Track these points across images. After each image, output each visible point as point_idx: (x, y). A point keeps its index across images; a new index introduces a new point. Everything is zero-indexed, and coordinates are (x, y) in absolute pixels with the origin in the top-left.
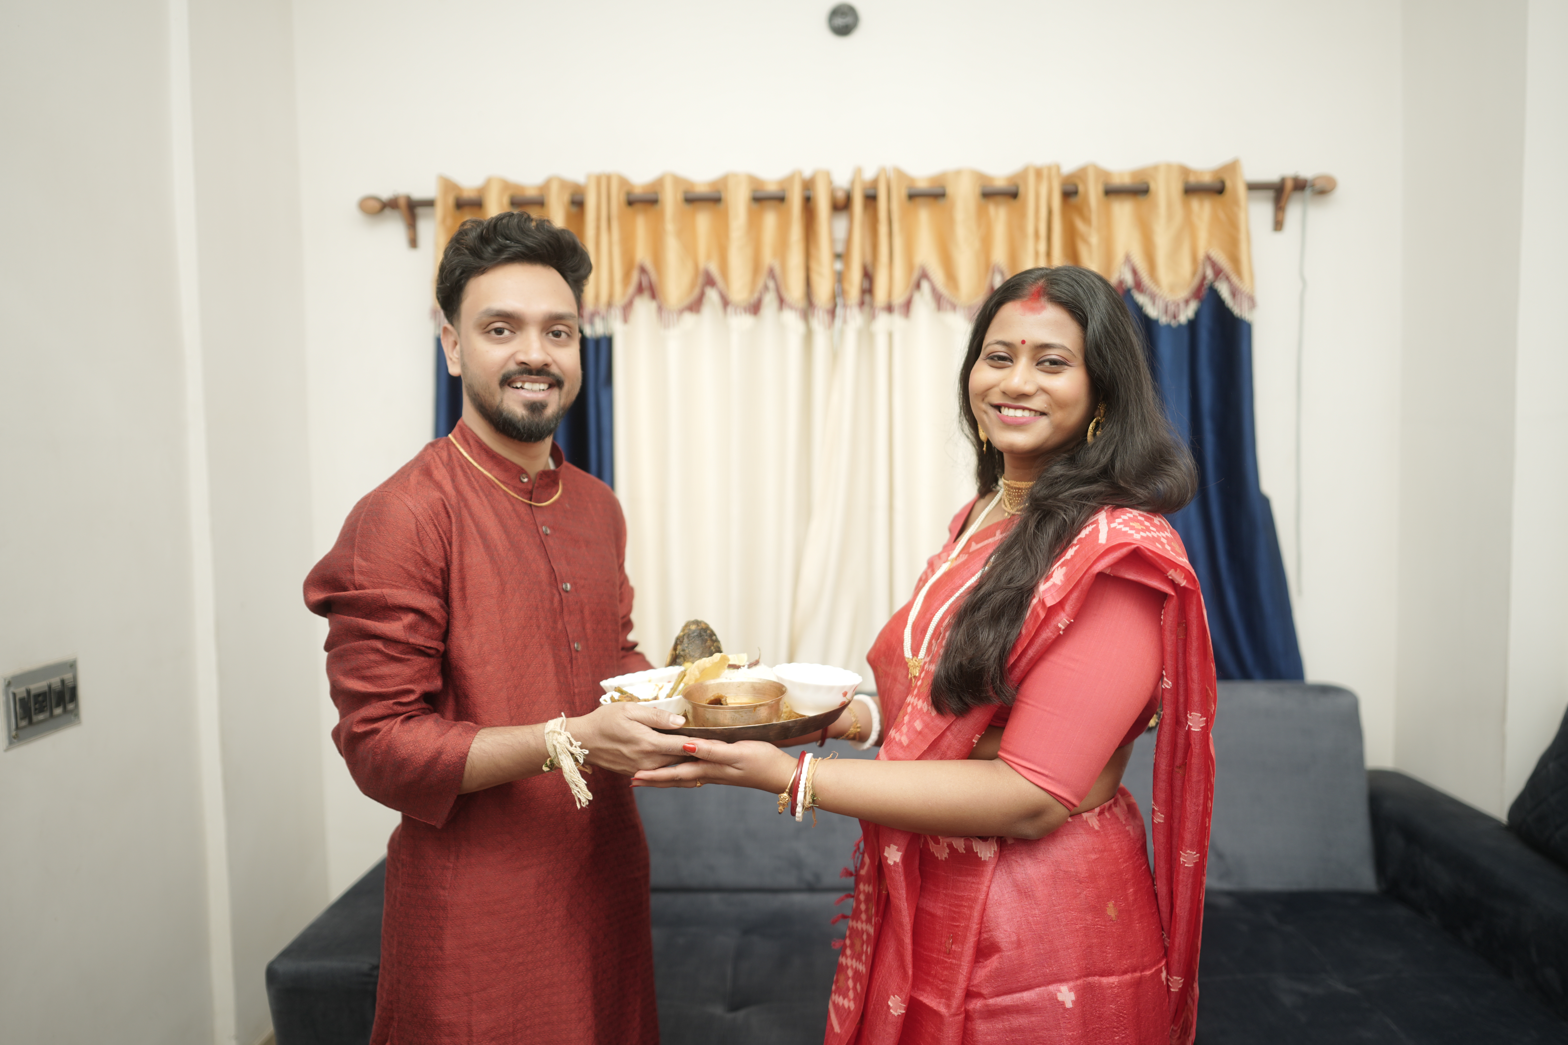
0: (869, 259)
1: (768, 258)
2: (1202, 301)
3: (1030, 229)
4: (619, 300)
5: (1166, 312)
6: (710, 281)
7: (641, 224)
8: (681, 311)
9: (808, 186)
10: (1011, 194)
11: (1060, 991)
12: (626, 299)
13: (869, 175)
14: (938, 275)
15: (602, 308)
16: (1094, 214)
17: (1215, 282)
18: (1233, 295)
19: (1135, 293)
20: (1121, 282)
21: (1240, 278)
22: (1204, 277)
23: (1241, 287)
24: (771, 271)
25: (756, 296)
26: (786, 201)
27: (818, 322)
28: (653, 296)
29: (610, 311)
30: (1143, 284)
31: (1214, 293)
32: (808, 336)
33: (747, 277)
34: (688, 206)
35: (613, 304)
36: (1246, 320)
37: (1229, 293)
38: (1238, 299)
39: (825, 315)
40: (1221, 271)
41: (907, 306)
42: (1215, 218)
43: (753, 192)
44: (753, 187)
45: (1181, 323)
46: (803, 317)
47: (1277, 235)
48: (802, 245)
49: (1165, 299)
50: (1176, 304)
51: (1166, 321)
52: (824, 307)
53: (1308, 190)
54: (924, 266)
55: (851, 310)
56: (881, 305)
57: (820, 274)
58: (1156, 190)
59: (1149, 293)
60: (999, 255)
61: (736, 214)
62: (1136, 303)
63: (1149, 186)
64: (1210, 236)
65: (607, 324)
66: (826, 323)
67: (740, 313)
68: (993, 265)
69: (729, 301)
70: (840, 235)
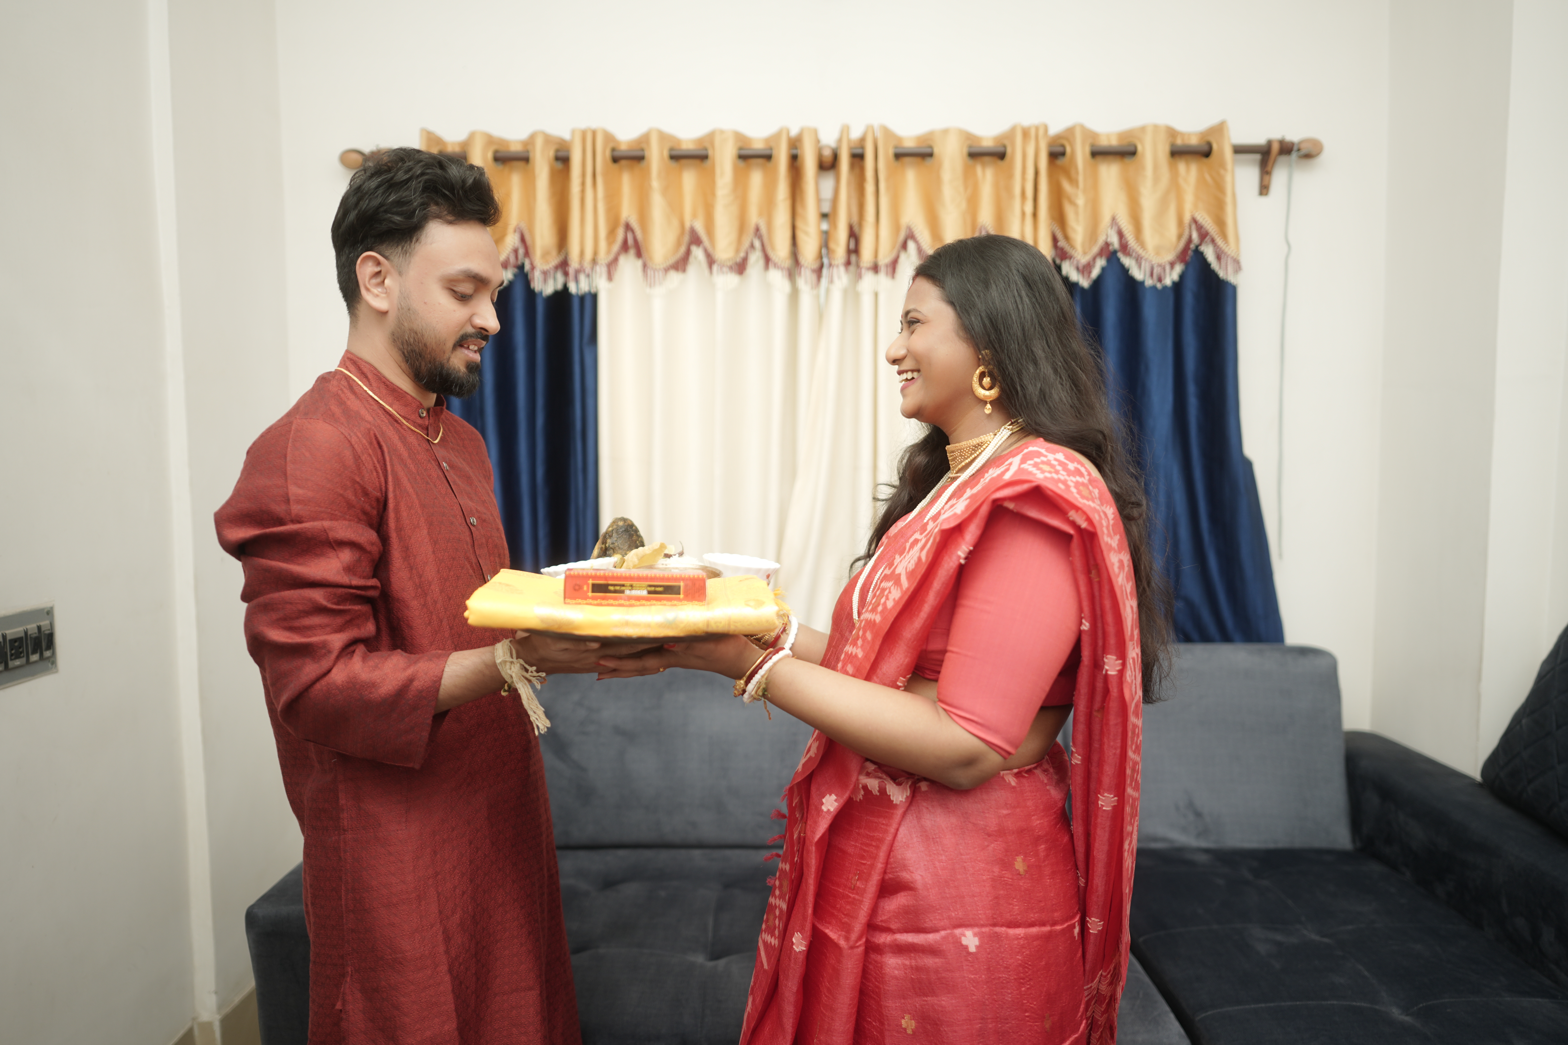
0: (855, 219)
1: (754, 217)
2: (1187, 264)
3: (1017, 189)
4: (604, 257)
5: (1152, 275)
6: (695, 240)
7: (626, 181)
8: (666, 270)
9: (795, 144)
10: (999, 155)
11: (965, 936)
12: (611, 256)
13: (856, 134)
14: (924, 236)
15: (587, 265)
16: (1081, 179)
17: (1200, 245)
18: (1219, 258)
19: (1120, 255)
20: (1107, 244)
21: (1226, 243)
22: (1190, 240)
23: (1226, 250)
24: (757, 229)
25: (742, 254)
26: (772, 159)
27: (805, 281)
28: (639, 254)
29: (594, 269)
30: (1129, 246)
31: (1199, 255)
32: (794, 296)
33: (733, 236)
34: (673, 163)
35: (598, 261)
36: (1231, 283)
37: (1214, 256)
38: (1223, 262)
39: (811, 275)
40: (1206, 234)
41: (893, 267)
42: (1201, 181)
43: (740, 149)
44: (739, 144)
45: (1166, 285)
46: (789, 276)
47: (1262, 198)
48: (788, 203)
49: (1151, 262)
50: (1162, 266)
51: (1151, 283)
52: (810, 266)
53: (1294, 154)
54: (909, 226)
55: (836, 269)
56: (867, 264)
57: (806, 233)
58: (1143, 152)
59: (1135, 256)
60: (986, 217)
61: (722, 172)
62: (1123, 266)
63: (1137, 147)
64: (1196, 197)
65: (592, 281)
66: (812, 282)
67: (725, 272)
68: (980, 226)
69: (714, 259)
70: (826, 194)
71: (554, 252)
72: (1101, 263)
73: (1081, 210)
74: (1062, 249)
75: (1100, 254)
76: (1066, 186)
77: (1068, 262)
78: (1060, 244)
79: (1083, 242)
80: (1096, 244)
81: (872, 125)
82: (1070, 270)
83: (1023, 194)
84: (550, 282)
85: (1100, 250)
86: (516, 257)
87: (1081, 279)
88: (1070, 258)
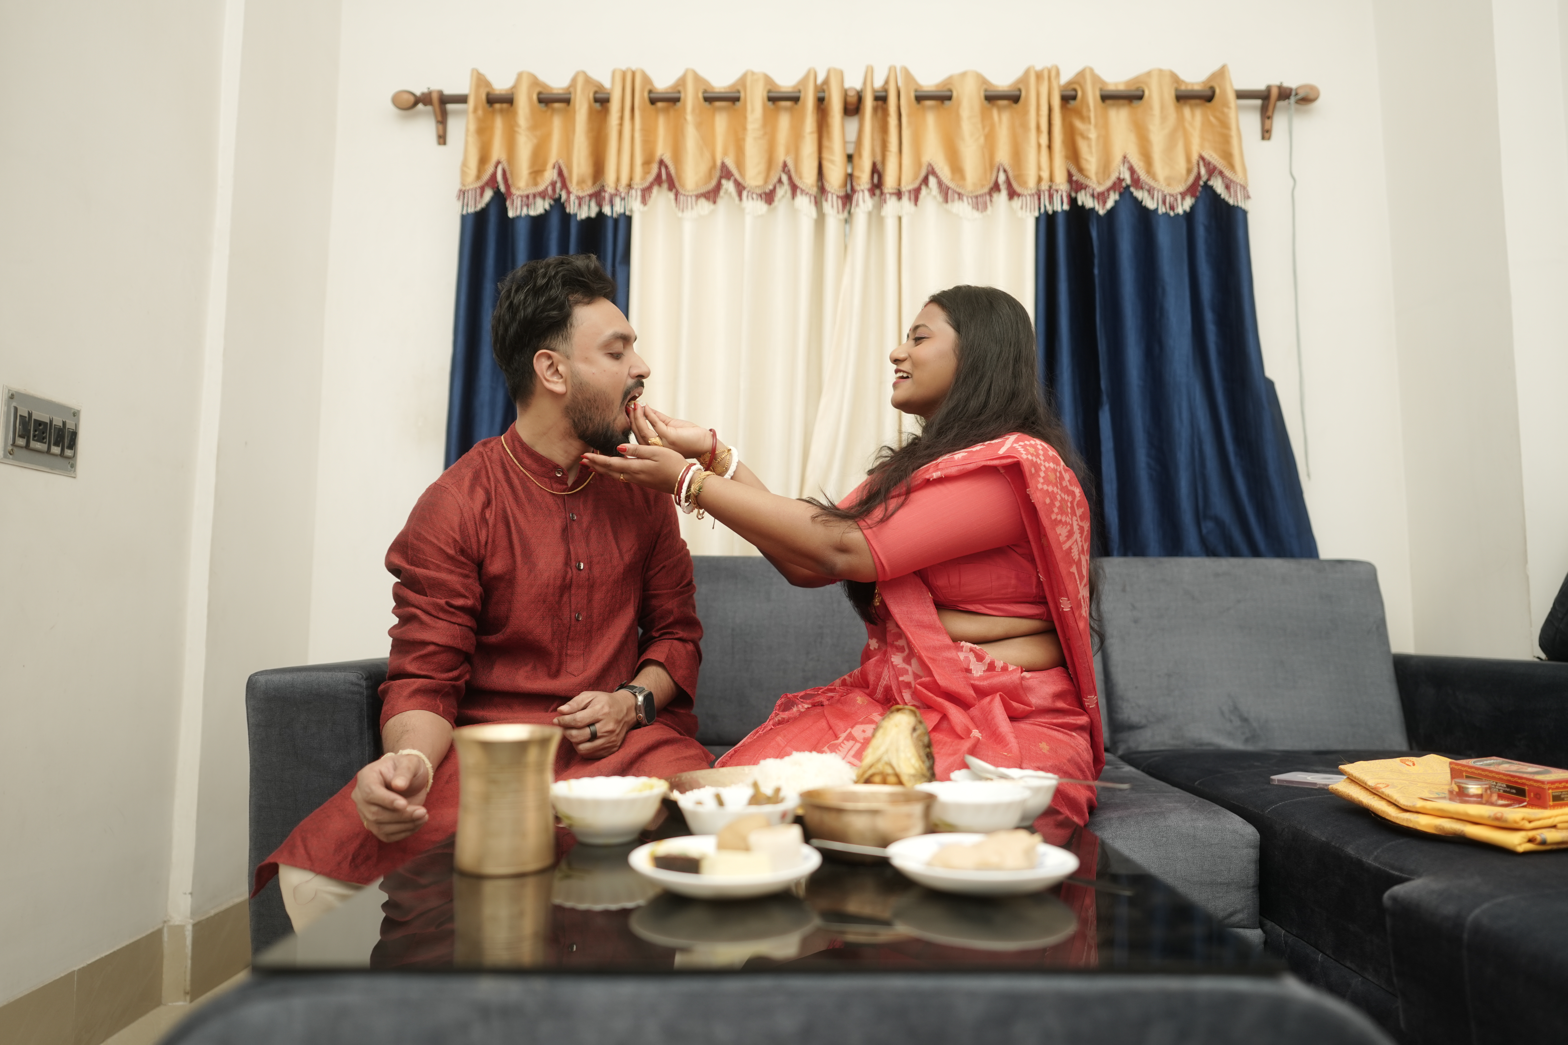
0: (878, 159)
1: (781, 156)
2: (1197, 196)
3: (1033, 125)
4: (639, 183)
5: (1164, 202)
6: (726, 174)
7: (662, 123)
8: (698, 197)
9: (822, 88)
10: (1014, 98)
12: (645, 186)
13: (879, 79)
14: (944, 172)
15: (622, 189)
16: (1092, 115)
17: (1208, 180)
18: (1227, 187)
19: (1132, 189)
20: (1120, 180)
21: (1233, 173)
22: (1199, 176)
23: (1235, 179)
24: (785, 165)
25: (771, 187)
26: (800, 103)
27: (832, 208)
28: (672, 186)
29: (630, 194)
30: (1141, 180)
31: (1208, 189)
32: (820, 221)
33: (762, 167)
34: (707, 104)
35: (632, 186)
36: (1241, 208)
37: (1223, 187)
38: (1232, 190)
39: (837, 200)
40: (1215, 168)
41: (916, 195)
42: (1206, 123)
43: (769, 91)
44: (769, 87)
45: (1178, 214)
46: (816, 203)
47: (1266, 143)
48: (815, 136)
49: (1163, 192)
50: (1173, 197)
51: (1164, 210)
52: (836, 193)
53: (1293, 99)
54: (931, 162)
55: (861, 194)
56: (891, 191)
57: (832, 162)
58: (1150, 96)
59: (1147, 187)
60: (1003, 156)
61: (753, 110)
62: (1135, 199)
63: (1143, 91)
64: (1203, 139)
65: (626, 205)
66: (838, 208)
67: (753, 199)
68: (997, 165)
69: (744, 188)
70: (852, 136)
71: (589, 182)
72: (1114, 196)
73: (1093, 143)
74: (1077, 182)
75: (1113, 187)
76: (1079, 124)
77: (1083, 192)
78: (1074, 178)
79: (1097, 174)
80: (1109, 176)
81: (895, 68)
82: (1085, 200)
83: (1038, 128)
84: (585, 208)
85: (1115, 184)
86: (554, 190)
87: (1097, 208)
88: (1085, 189)
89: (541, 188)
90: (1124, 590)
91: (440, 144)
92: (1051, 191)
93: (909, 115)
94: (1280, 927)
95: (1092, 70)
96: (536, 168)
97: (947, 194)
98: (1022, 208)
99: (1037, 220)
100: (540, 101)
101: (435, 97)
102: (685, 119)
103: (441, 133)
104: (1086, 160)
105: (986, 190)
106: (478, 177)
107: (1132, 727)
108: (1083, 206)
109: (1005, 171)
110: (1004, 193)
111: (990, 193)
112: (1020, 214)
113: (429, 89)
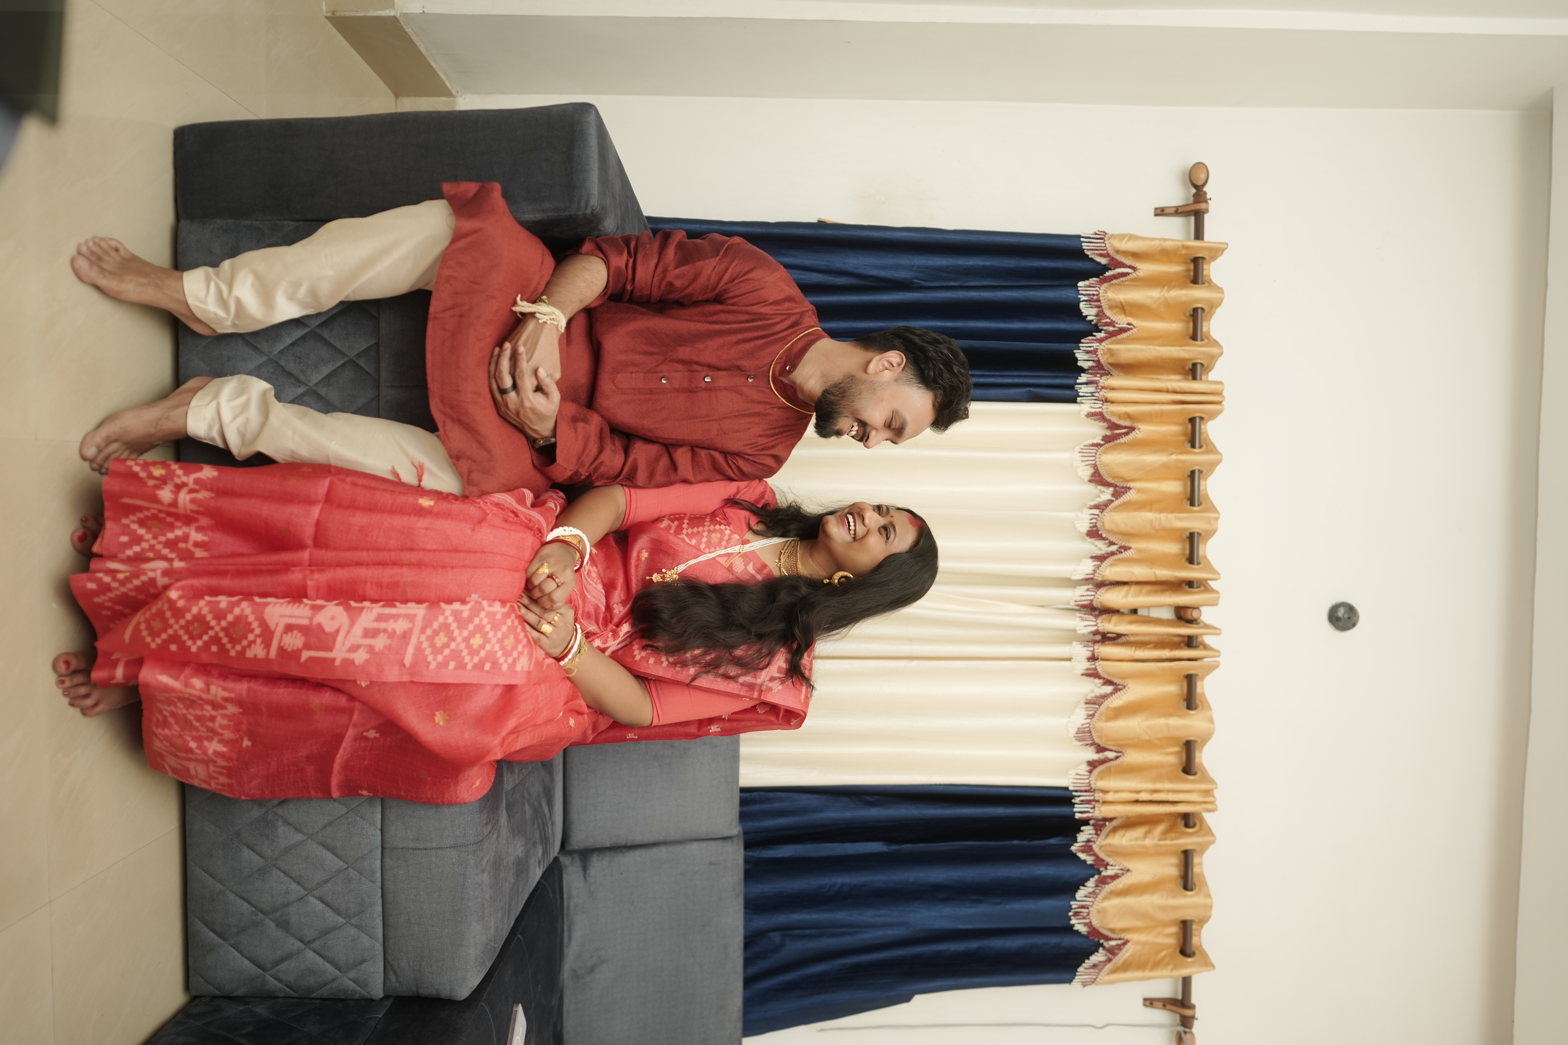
0: (1131, 640)
1: (1136, 545)
2: (1089, 938)
4: (1109, 410)
5: (1082, 907)
6: (1119, 492)
7: (1173, 429)
8: (1095, 466)
9: (1203, 585)
10: (1188, 768)
12: (1108, 416)
13: (1212, 641)
14: (1117, 701)
15: (1102, 393)
16: (1168, 842)
17: (1104, 948)
18: (1094, 966)
19: (1096, 877)
20: (1106, 866)
21: (1109, 972)
22: (1108, 939)
23: (1103, 973)
24: (1126, 548)
25: (1104, 535)
26: (1189, 565)
27: (1081, 594)
28: (1107, 439)
29: (1098, 401)
30: (1105, 886)
31: (1095, 948)
32: (1069, 583)
33: (1123, 528)
34: (1189, 473)
35: (1105, 404)
36: (1074, 978)
37: (1096, 962)
38: (1091, 970)
39: (1087, 600)
40: (1114, 954)
41: (1093, 674)
42: (1160, 948)
43: (1199, 534)
44: (1203, 534)
45: (1071, 920)
46: (1087, 579)
47: (1141, 1002)
48: (1153, 579)
49: (1092, 906)
50: (1087, 915)
51: (1073, 907)
52: (1095, 599)
53: (1181, 1029)
54: (1126, 688)
55: (1094, 623)
56: (1096, 651)
57: (1126, 595)
58: (1186, 896)
59: (1097, 891)
60: (1131, 757)
61: (1179, 519)
62: (1087, 880)
63: (1191, 890)
64: (1145, 944)
65: (1086, 398)
66: (1080, 601)
67: (1091, 520)
68: (1124, 751)
69: (1102, 511)
70: (1155, 613)
71: (1111, 360)
72: (1090, 860)
73: (1140, 843)
74: (1105, 825)
75: (1098, 860)
76: (1160, 828)
77: (1093, 832)
78: (1107, 823)
79: (1110, 845)
80: (1109, 856)
81: (1219, 656)
82: (1086, 834)
83: (1156, 791)
84: (1086, 357)
85: (1103, 860)
86: (1107, 324)
87: (1077, 845)
88: (1096, 834)
89: (1108, 312)
90: (711, 864)
91: (1156, 209)
92: (1094, 803)
93: (1171, 669)
94: (385, 1013)
95: (1213, 842)
96: (1126, 308)
97: (1094, 703)
98: (1078, 774)
99: (1067, 789)
100: (1195, 310)
101: (1202, 206)
102: (1172, 454)
103: (1166, 211)
104: (1124, 836)
105: (1097, 740)
106: (1118, 252)
107: (585, 868)
108: (1080, 831)
109: (1117, 758)
110: (1095, 756)
111: (1093, 744)
112: (1073, 773)
113: (1210, 199)
